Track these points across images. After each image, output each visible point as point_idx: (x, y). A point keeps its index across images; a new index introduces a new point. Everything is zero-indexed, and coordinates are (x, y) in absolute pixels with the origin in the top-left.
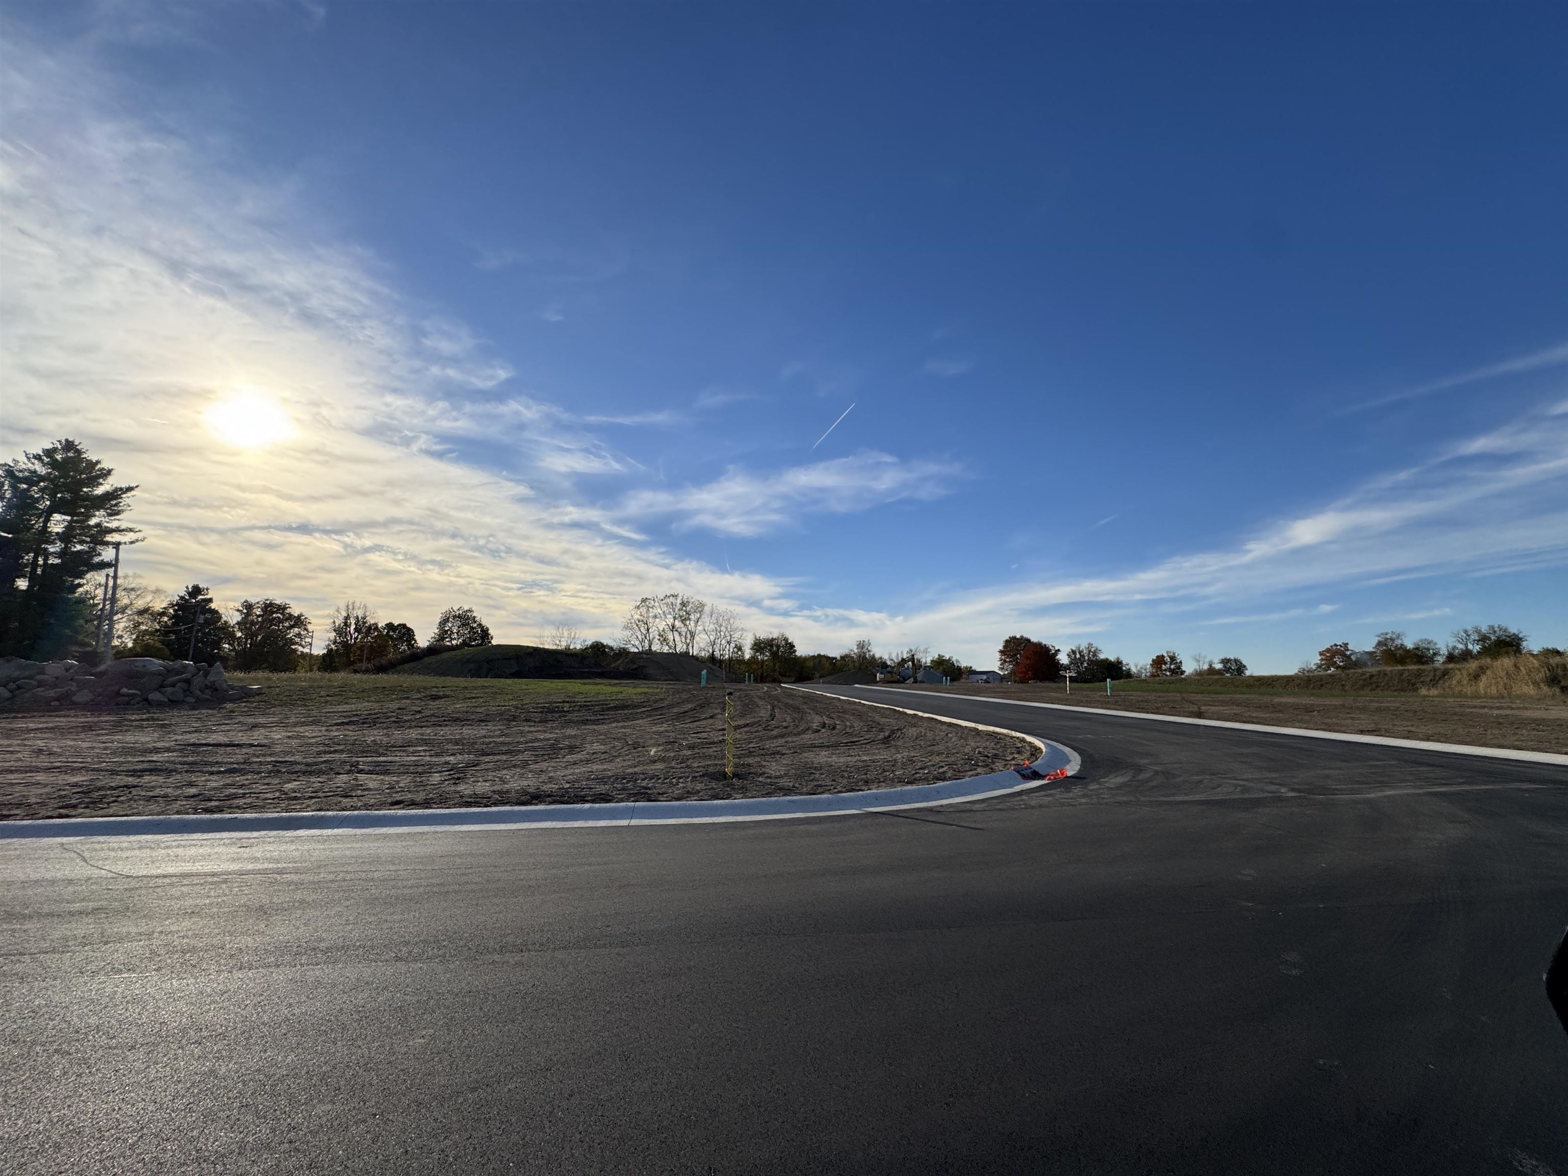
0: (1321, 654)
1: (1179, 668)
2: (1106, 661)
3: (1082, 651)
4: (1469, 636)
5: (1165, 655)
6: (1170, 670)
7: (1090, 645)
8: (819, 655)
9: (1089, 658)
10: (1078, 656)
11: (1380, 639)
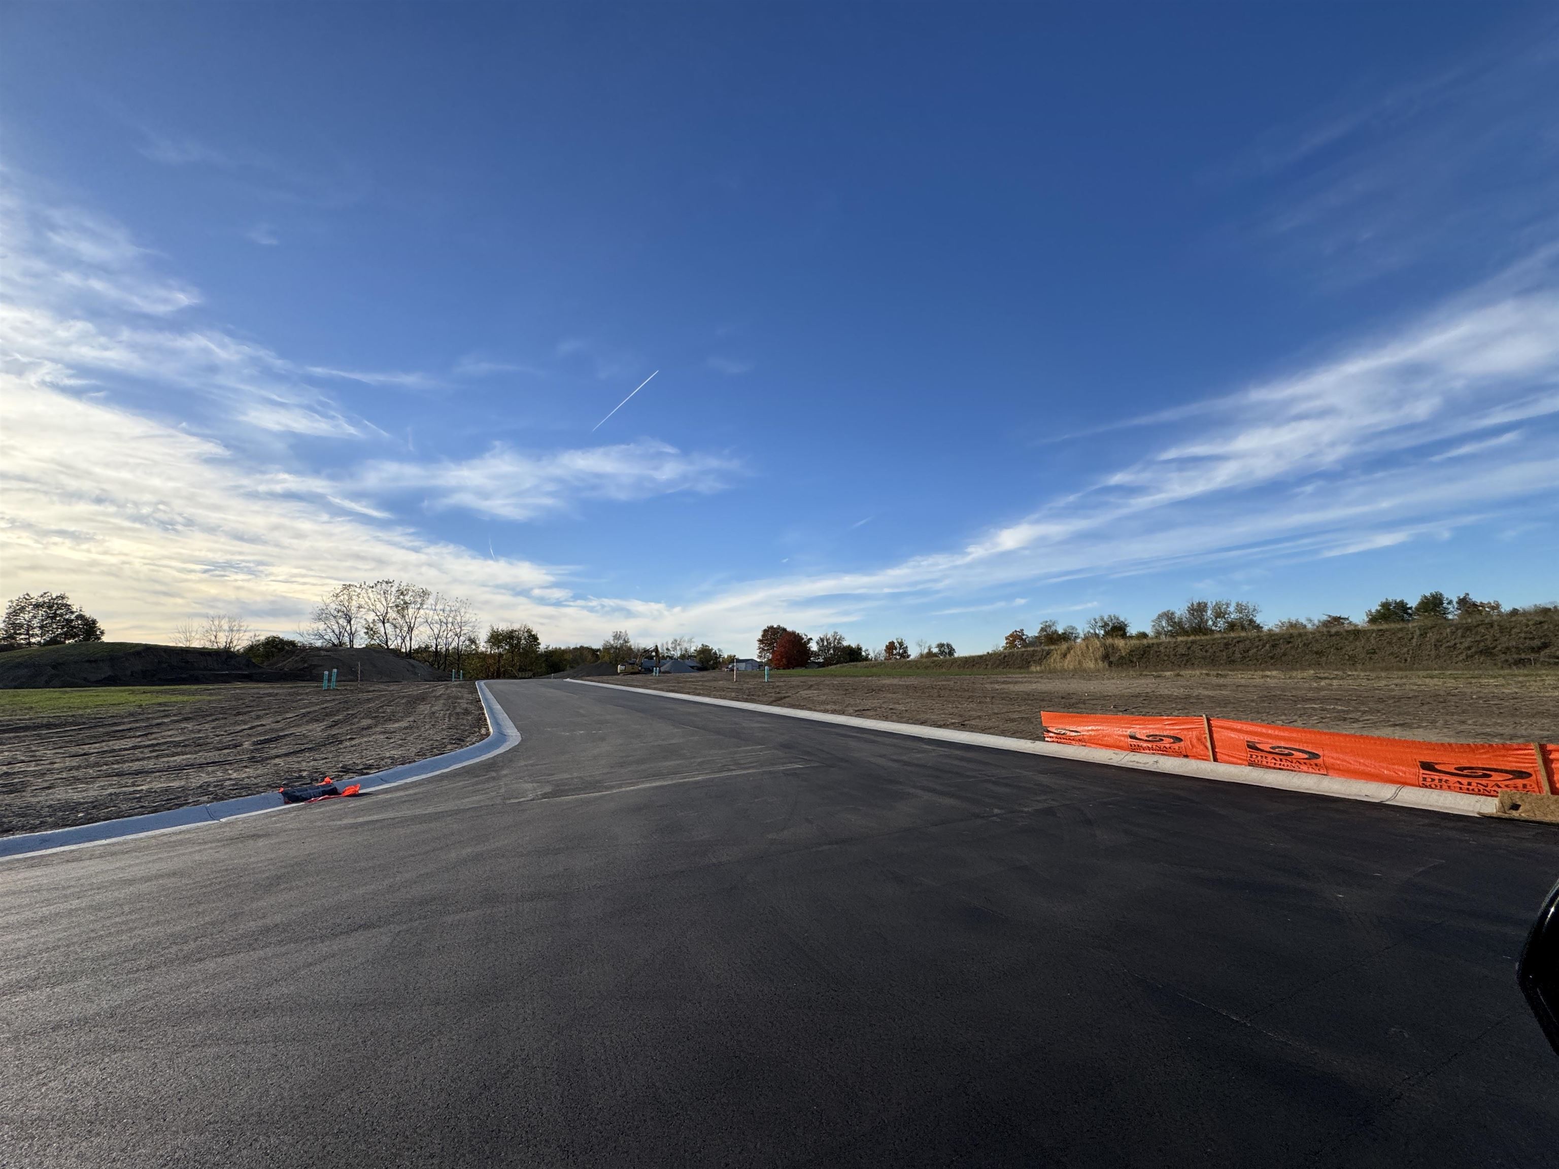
0: (1007, 639)
1: (905, 652)
2: (849, 647)
3: (829, 639)
4: (1096, 623)
5: (895, 641)
6: (899, 654)
7: (836, 633)
8: (582, 647)
9: (835, 645)
10: (825, 643)
11: (1042, 626)
